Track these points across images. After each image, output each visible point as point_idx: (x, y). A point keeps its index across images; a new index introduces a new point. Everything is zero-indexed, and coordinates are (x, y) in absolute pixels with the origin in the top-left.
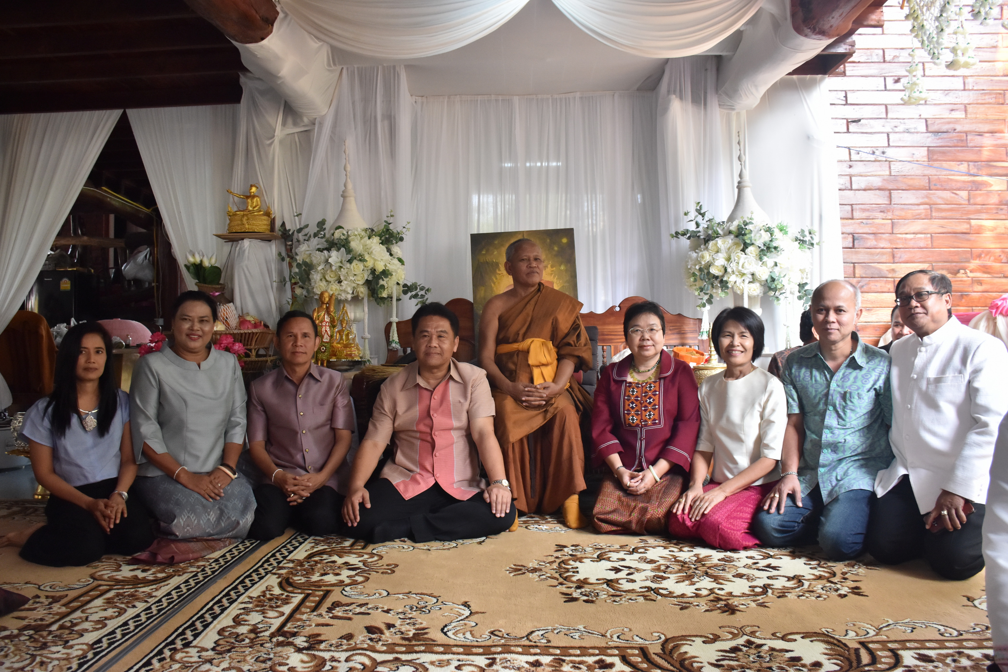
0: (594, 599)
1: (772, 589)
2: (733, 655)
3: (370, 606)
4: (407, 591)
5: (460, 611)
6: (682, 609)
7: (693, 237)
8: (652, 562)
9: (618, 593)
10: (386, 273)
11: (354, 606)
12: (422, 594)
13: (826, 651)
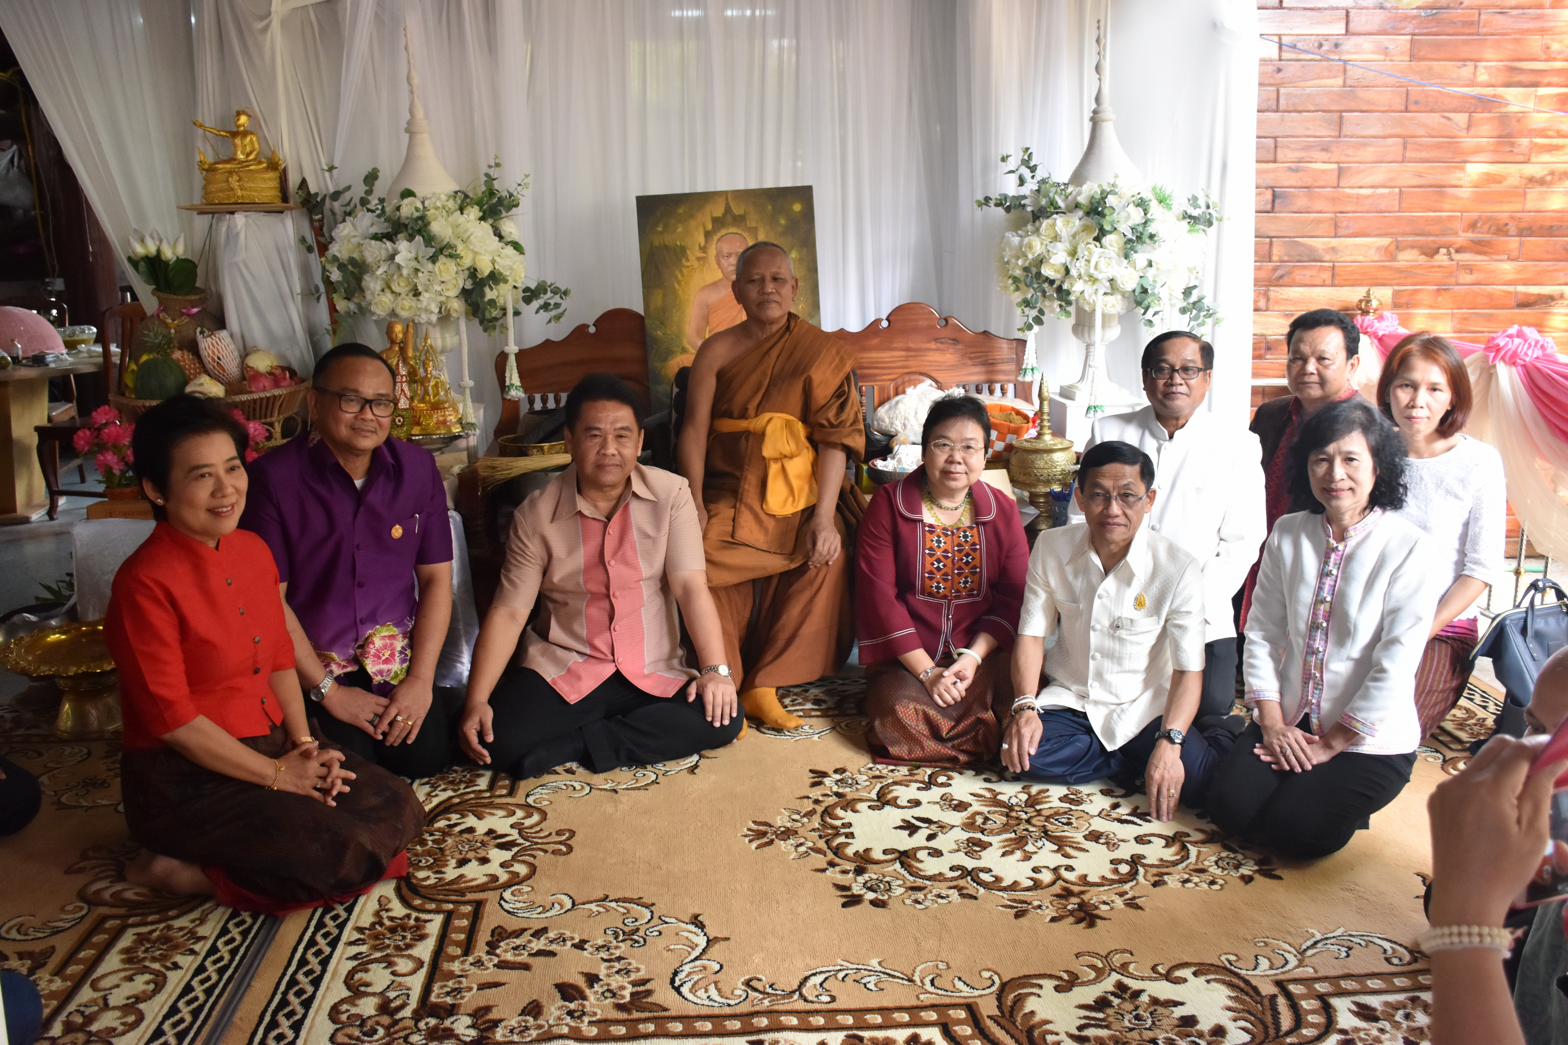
0: (886, 897)
1: (1144, 865)
2: (1101, 1015)
3: (552, 935)
4: (601, 895)
5: (691, 936)
6: (1018, 916)
7: (1015, 207)
8: (961, 806)
9: (920, 882)
10: (495, 278)
11: (526, 936)
12: (625, 900)
13: (1230, 1003)
